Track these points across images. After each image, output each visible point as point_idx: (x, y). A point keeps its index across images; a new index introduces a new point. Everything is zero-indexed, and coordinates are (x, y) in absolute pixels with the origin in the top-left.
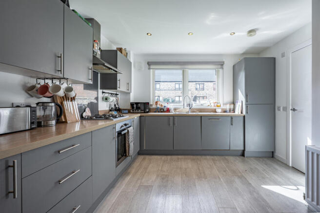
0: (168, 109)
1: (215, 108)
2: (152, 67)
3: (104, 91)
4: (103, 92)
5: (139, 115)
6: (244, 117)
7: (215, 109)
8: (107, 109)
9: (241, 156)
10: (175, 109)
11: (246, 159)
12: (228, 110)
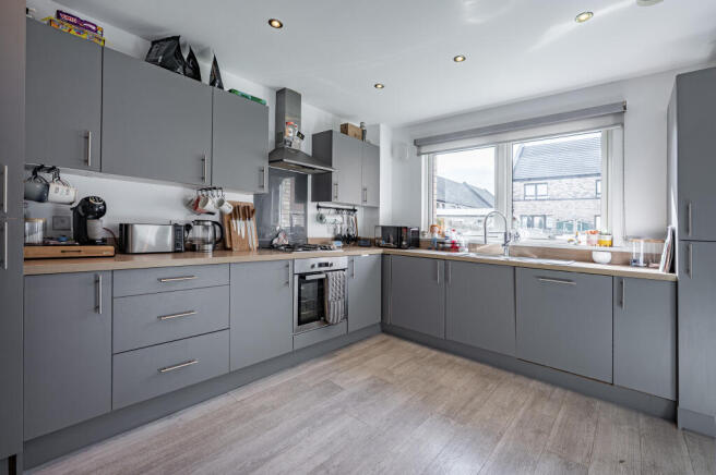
0: (453, 243)
1: (590, 248)
2: (424, 150)
3: (321, 204)
4: (318, 207)
5: (380, 251)
6: (676, 283)
7: (590, 252)
8: (331, 236)
9: (665, 418)
10: (472, 246)
11: (680, 434)
12: (641, 259)
